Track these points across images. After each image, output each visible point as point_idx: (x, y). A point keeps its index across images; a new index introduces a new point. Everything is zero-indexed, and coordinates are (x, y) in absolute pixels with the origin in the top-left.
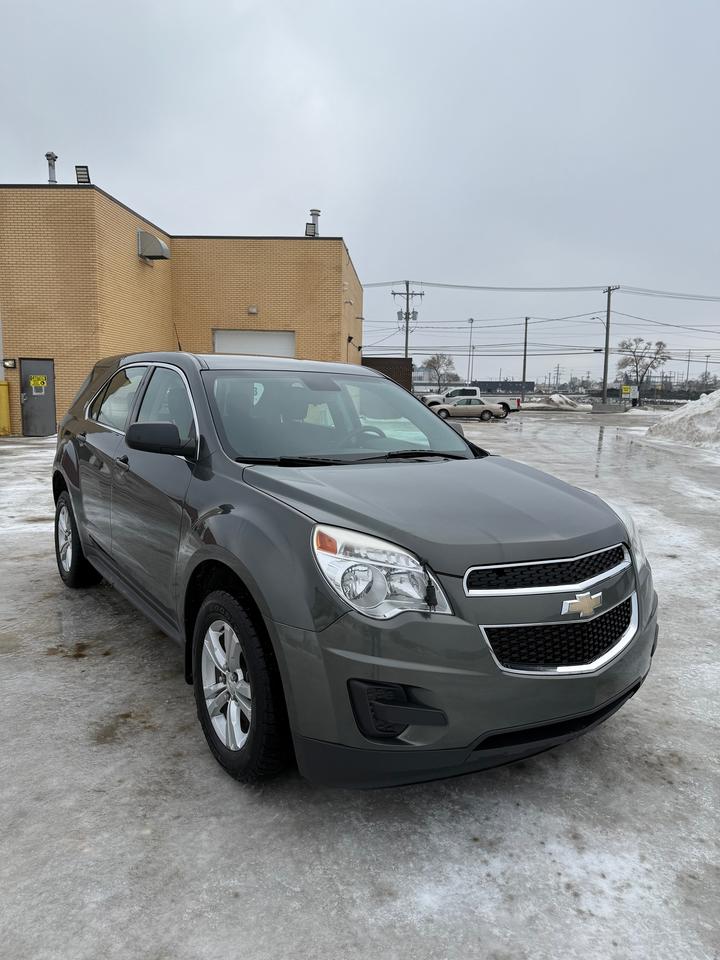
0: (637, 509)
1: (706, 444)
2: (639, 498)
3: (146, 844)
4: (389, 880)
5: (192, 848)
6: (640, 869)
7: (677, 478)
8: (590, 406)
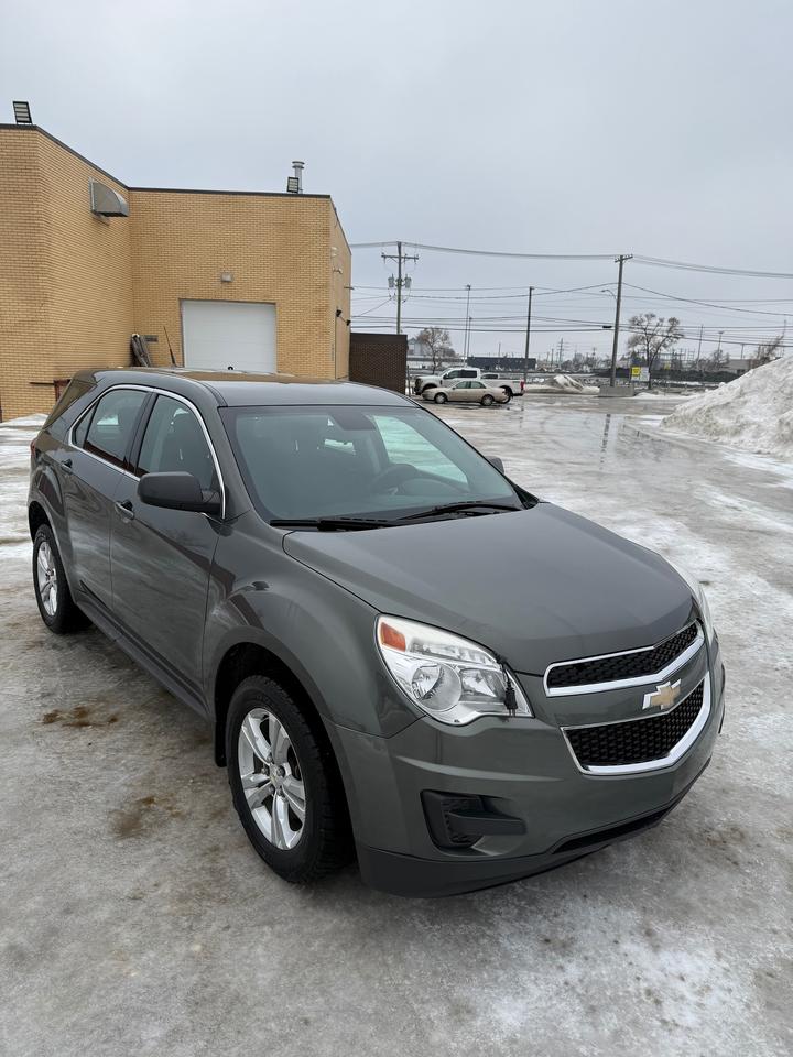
0: (660, 522)
1: (724, 439)
2: (663, 509)
3: (199, 963)
4: (465, 995)
5: (250, 965)
6: (717, 968)
7: (697, 482)
8: (597, 389)
